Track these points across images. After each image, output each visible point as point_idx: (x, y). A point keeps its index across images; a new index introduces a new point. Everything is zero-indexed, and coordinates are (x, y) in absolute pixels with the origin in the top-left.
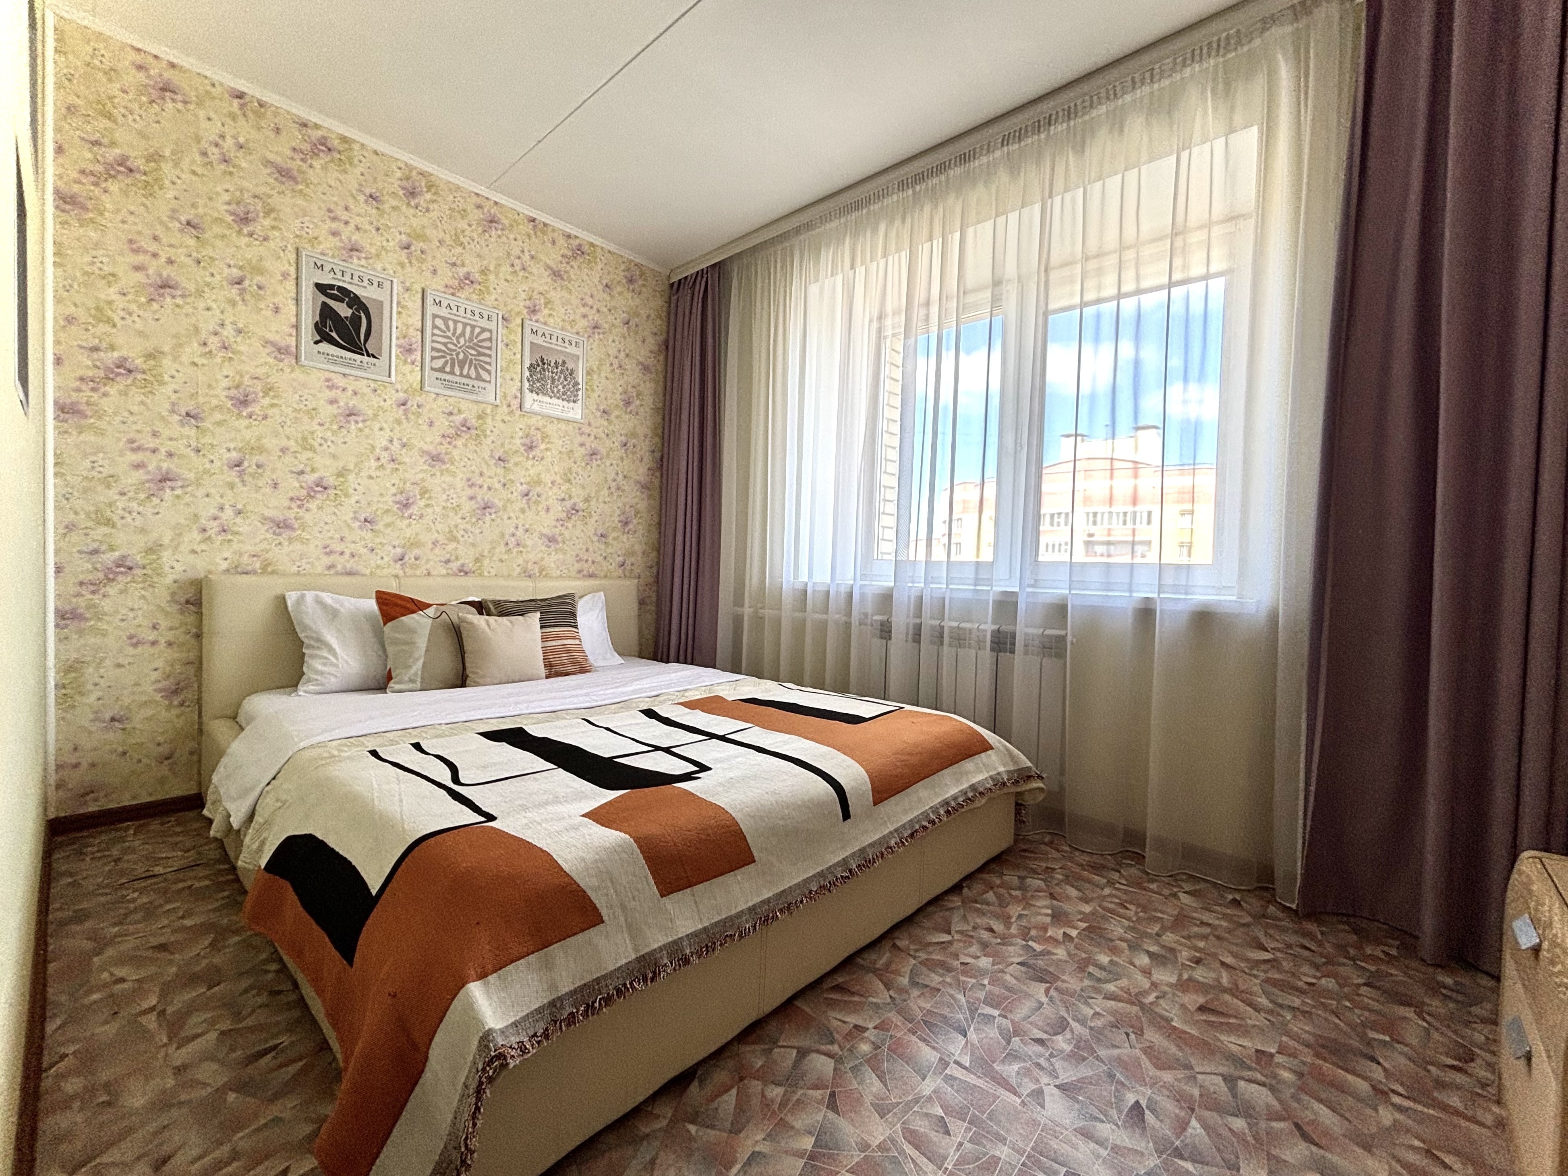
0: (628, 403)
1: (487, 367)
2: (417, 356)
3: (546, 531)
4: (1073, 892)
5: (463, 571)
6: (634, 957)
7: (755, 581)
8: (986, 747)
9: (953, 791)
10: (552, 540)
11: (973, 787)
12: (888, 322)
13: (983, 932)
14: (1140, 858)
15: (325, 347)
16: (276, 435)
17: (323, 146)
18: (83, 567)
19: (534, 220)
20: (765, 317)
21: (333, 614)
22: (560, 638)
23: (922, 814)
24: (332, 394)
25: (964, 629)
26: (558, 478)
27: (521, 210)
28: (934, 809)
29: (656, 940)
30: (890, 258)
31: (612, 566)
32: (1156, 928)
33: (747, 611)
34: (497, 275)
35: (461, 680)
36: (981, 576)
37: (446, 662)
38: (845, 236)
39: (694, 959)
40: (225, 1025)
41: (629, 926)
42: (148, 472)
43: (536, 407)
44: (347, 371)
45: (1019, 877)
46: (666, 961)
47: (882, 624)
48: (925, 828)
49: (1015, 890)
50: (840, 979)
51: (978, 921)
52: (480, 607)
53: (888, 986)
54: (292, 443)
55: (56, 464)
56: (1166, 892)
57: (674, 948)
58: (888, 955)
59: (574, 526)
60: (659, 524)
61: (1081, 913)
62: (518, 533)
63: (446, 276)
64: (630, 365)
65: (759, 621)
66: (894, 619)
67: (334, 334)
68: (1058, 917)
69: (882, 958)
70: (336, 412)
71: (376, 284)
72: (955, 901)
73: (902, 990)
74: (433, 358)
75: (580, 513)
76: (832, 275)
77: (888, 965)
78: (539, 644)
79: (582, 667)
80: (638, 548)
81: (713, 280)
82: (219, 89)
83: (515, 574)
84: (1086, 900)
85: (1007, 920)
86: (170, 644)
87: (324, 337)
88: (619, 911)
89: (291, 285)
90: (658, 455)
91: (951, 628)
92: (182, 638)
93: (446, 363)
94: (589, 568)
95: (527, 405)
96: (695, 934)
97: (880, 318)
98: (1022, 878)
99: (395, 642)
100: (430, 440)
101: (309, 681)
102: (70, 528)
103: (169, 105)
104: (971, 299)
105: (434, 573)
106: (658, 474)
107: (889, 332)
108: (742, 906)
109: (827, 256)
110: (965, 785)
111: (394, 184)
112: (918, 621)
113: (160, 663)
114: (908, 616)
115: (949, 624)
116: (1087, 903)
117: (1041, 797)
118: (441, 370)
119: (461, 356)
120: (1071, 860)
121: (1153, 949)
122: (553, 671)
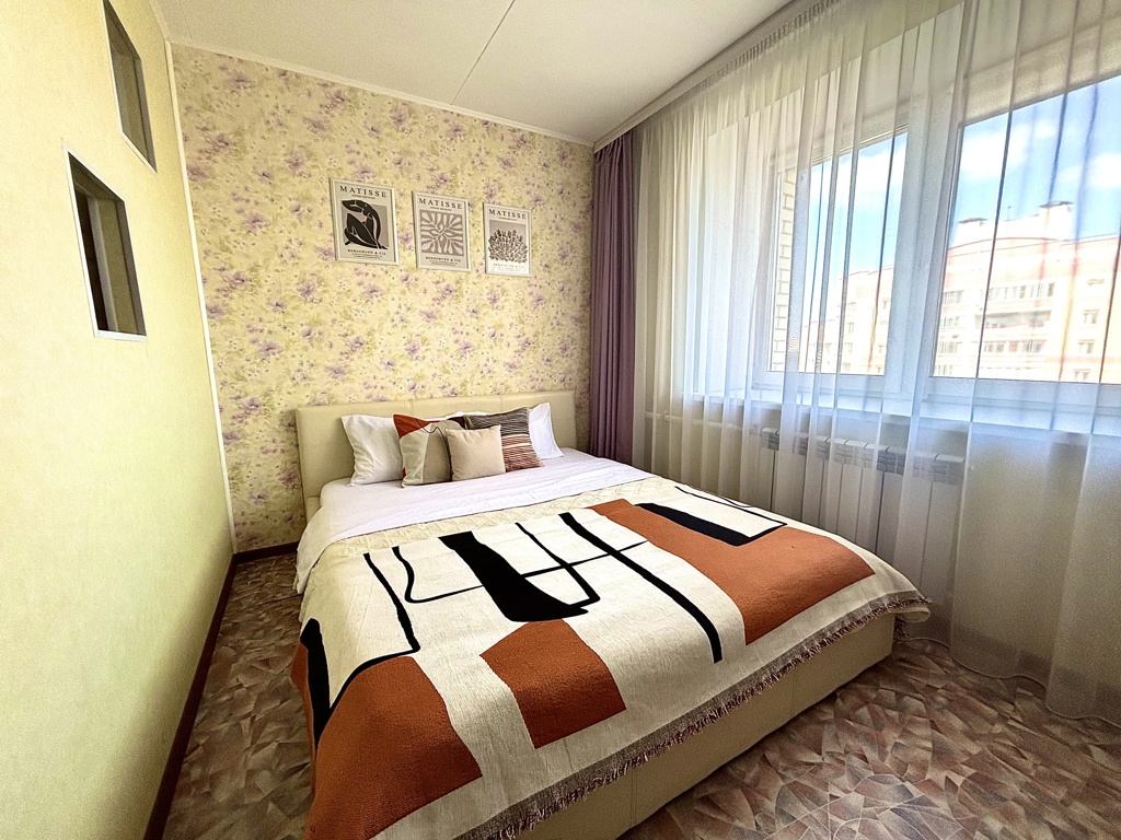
0: (564, 257)
1: (460, 244)
2: (412, 243)
3: (507, 360)
4: (957, 723)
5: (454, 394)
6: (507, 807)
7: (662, 393)
8: (865, 572)
9: (831, 620)
10: (512, 366)
11: (850, 616)
12: (782, 160)
13: (855, 758)
14: (1039, 690)
15: (353, 246)
16: (329, 311)
17: (339, 98)
18: (233, 407)
19: (487, 123)
20: (669, 171)
21: (369, 429)
22: (514, 442)
23: (797, 646)
24: (359, 278)
25: (848, 446)
26: (514, 321)
27: (476, 117)
28: (809, 642)
29: (528, 789)
30: (785, 100)
31: (555, 382)
32: (1061, 794)
33: (655, 415)
34: (462, 171)
35: (449, 477)
36: (871, 390)
37: (438, 464)
38: (741, 84)
39: (563, 806)
40: (281, 739)
41: (505, 777)
42: (259, 345)
43: (496, 270)
44: (368, 261)
45: (896, 693)
46: (536, 810)
47: (771, 435)
48: (797, 661)
49: (893, 709)
50: (711, 790)
51: (851, 743)
52: (462, 421)
53: (756, 808)
54: (338, 315)
55: (212, 346)
56: (1074, 742)
57: (544, 797)
58: (757, 768)
59: (528, 355)
60: (590, 347)
61: (965, 752)
62: (489, 364)
63: (427, 179)
64: (565, 226)
65: (665, 423)
66: (781, 433)
67: (357, 236)
68: (941, 755)
69: (752, 772)
70: (363, 290)
71: (380, 194)
72: (828, 714)
73: (766, 818)
74: (423, 243)
75: (532, 345)
76: (728, 125)
77: (756, 781)
78: (501, 448)
79: (533, 464)
80: (575, 367)
81: (627, 144)
82: (270, 72)
83: (489, 393)
84: (973, 737)
85: (881, 747)
86: (283, 451)
87: (351, 239)
88: (496, 766)
89: (328, 206)
90: (588, 294)
91: (837, 445)
92: (289, 448)
93: (432, 245)
94: (538, 385)
95: (489, 270)
96: (566, 781)
97: (773, 157)
98: (899, 696)
99: (408, 450)
100: (425, 303)
101: (357, 476)
102: (224, 383)
103: (242, 91)
104: (870, 124)
105: (435, 395)
106: (588, 309)
107: (782, 169)
108: (613, 751)
109: (723, 108)
110: (842, 614)
111: (387, 116)
112: (804, 436)
113: (279, 464)
114: (796, 430)
115: (835, 441)
116: (973, 740)
117: (924, 619)
118: (429, 251)
119: (442, 238)
120: (955, 679)
121: (1060, 823)
122: (511, 467)
